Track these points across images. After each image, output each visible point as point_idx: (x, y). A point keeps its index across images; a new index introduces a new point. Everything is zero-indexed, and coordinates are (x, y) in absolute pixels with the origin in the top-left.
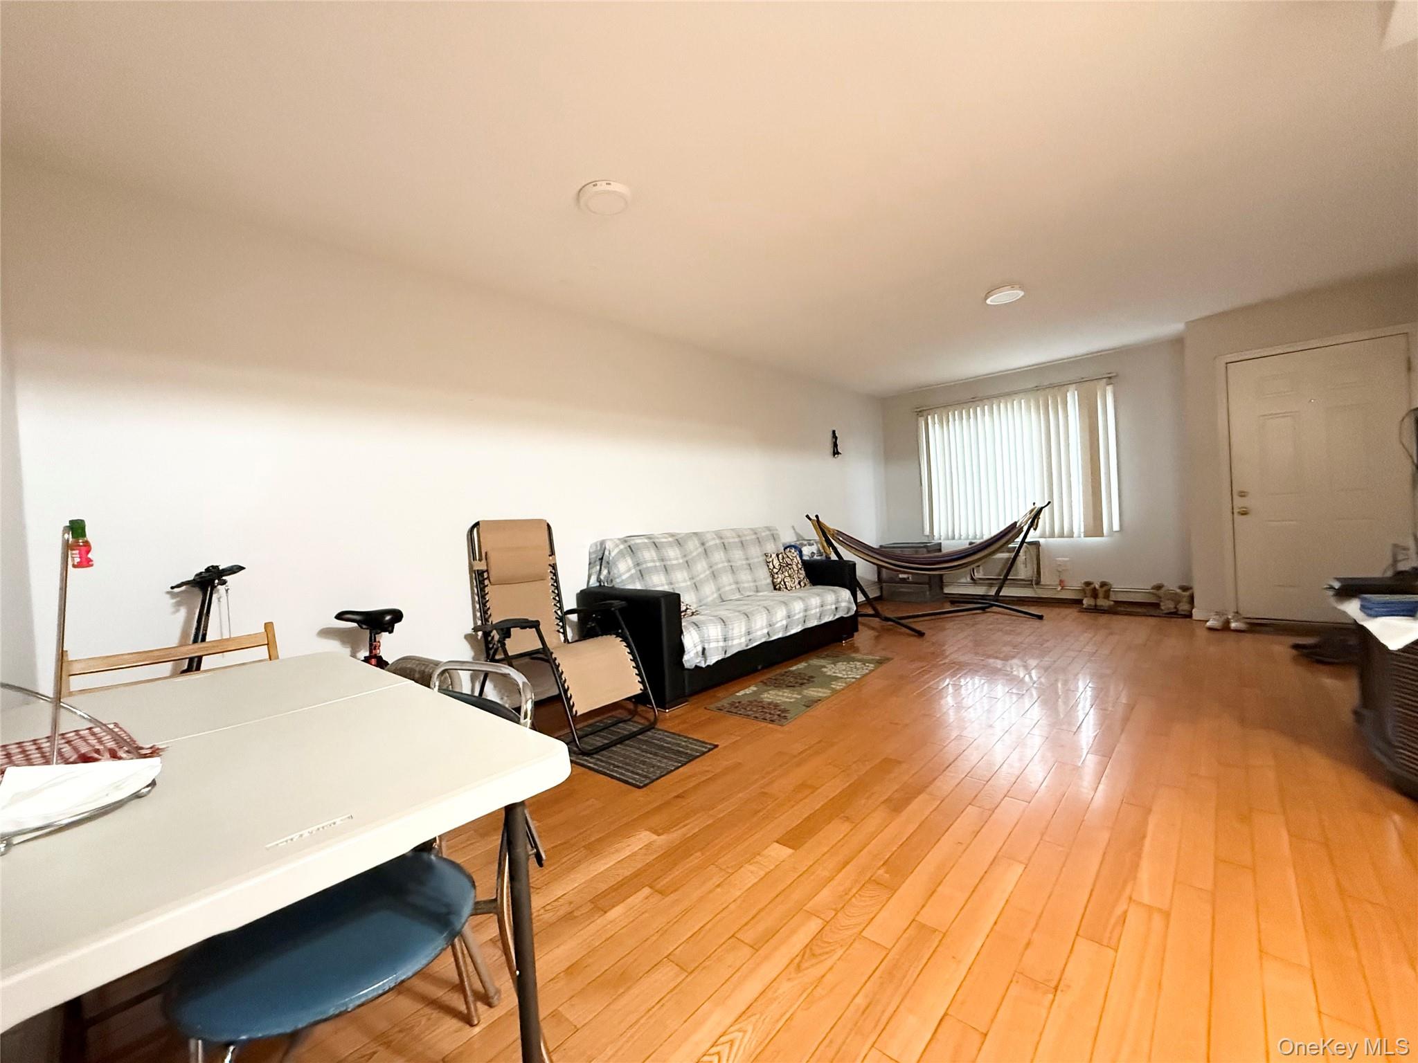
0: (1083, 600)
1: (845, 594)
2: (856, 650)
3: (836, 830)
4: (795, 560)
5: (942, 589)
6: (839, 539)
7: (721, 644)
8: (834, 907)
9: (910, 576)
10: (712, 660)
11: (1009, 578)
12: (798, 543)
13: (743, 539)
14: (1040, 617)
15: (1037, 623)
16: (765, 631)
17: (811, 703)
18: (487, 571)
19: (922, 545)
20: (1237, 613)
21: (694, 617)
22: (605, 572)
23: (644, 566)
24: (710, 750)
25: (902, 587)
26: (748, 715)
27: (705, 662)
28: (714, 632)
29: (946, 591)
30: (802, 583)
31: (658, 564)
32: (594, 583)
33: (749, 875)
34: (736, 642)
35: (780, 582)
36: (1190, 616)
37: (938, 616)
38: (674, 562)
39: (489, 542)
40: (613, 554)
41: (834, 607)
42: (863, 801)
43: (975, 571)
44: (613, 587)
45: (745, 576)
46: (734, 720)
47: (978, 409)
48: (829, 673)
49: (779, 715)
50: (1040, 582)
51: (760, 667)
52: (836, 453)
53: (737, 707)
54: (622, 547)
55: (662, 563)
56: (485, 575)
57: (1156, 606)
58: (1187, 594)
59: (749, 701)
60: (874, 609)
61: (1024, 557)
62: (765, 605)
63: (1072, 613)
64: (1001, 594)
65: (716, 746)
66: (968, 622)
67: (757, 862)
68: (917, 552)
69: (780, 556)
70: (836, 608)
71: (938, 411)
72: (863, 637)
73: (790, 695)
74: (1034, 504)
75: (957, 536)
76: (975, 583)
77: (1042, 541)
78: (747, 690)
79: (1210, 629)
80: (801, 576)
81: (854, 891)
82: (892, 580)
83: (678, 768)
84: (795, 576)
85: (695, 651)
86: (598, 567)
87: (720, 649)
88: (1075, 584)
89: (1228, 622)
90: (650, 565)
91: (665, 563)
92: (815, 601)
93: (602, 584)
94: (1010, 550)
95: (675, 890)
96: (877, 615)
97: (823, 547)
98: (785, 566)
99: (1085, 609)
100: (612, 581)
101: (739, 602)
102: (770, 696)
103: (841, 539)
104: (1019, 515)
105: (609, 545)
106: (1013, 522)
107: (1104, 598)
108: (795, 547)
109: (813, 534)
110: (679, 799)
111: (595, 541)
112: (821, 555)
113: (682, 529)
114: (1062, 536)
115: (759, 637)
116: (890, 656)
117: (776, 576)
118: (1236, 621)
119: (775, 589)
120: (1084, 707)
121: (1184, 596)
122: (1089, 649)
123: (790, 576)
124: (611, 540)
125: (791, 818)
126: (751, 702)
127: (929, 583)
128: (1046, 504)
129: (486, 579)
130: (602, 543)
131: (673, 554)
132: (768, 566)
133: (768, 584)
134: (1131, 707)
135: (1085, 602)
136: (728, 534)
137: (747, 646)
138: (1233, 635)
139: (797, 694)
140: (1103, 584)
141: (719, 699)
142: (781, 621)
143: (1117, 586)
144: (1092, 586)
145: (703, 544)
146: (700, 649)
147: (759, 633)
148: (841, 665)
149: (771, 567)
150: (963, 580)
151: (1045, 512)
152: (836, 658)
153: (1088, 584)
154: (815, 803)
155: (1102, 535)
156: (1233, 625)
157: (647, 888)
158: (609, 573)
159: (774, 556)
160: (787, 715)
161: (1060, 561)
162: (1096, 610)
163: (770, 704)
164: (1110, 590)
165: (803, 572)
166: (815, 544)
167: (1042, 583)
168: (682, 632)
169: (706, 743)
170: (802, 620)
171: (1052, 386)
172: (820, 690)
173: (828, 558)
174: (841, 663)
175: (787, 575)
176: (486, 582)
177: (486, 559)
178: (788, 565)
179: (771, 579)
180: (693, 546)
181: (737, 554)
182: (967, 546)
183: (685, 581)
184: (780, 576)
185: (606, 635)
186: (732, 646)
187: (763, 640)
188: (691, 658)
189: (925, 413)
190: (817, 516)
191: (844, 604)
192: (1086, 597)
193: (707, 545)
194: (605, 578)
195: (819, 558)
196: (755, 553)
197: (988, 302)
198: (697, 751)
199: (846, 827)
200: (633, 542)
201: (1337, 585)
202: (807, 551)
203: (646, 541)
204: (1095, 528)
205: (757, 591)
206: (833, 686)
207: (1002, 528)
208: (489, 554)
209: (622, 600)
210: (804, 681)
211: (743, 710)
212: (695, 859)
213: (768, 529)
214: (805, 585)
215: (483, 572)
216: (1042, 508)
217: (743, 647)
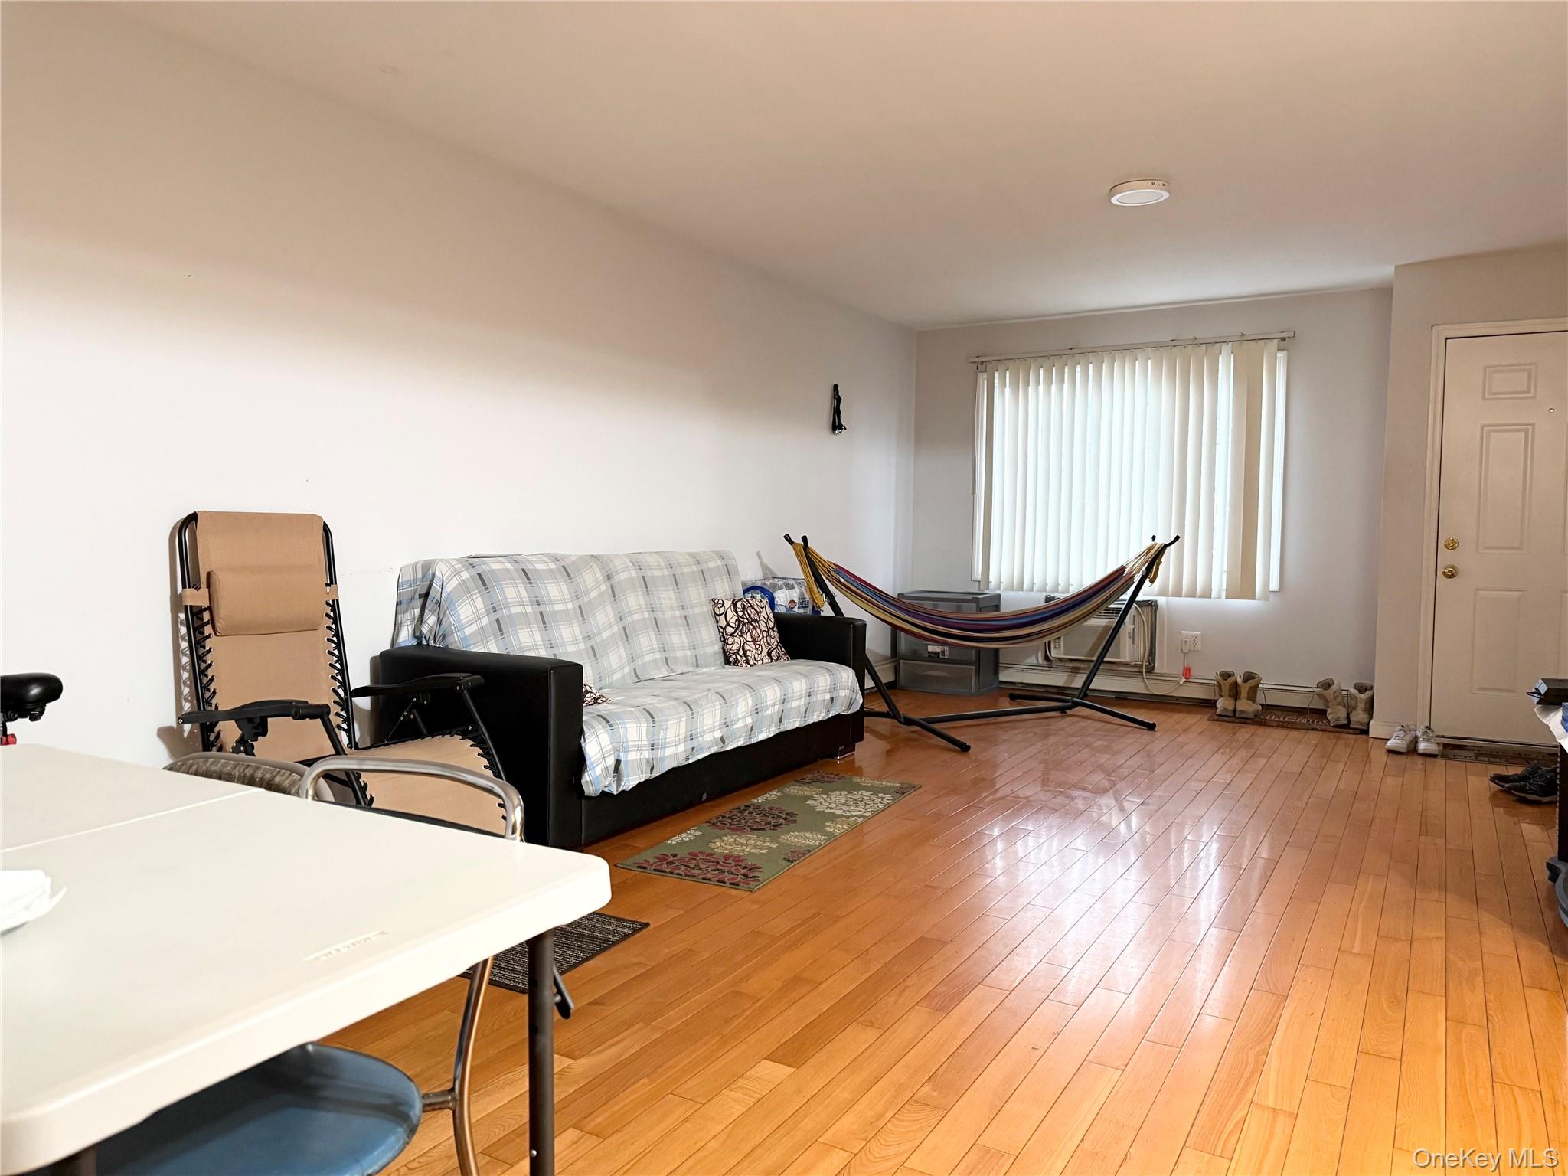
0: (1216, 701)
1: (846, 675)
2: (859, 772)
3: (855, 1040)
4: (764, 613)
5: (996, 670)
6: (839, 582)
7: (646, 754)
8: (863, 1136)
9: (946, 649)
10: (630, 782)
11: (1105, 659)
12: (768, 583)
13: (678, 571)
14: (1151, 727)
15: (1145, 736)
16: (718, 734)
17: (794, 856)
18: (209, 609)
19: (970, 597)
20: (1428, 728)
21: (597, 706)
22: (431, 620)
23: (505, 612)
24: (636, 931)
25: (933, 668)
26: (694, 876)
27: (619, 784)
28: (635, 732)
29: (1004, 677)
30: (773, 654)
31: (529, 609)
32: (406, 638)
33: (733, 1103)
34: (669, 752)
35: (738, 650)
36: (1366, 732)
37: (992, 720)
38: (558, 607)
39: (211, 555)
40: (448, 588)
41: (828, 697)
42: (891, 1000)
43: (1052, 645)
44: (446, 649)
45: (678, 638)
46: (668, 883)
47: (1078, 368)
48: (818, 809)
49: (745, 875)
50: (1153, 668)
51: (704, 797)
52: (837, 426)
53: (672, 863)
54: (465, 575)
55: (538, 609)
56: (206, 616)
57: (1321, 713)
58: (1364, 697)
59: (690, 854)
60: (889, 703)
61: (1132, 627)
62: (719, 690)
63: (1197, 721)
64: (1091, 687)
65: (646, 925)
66: (1038, 730)
67: (741, 1087)
68: (959, 609)
69: (739, 605)
70: (832, 699)
71: (1011, 364)
72: (867, 751)
73: (759, 843)
74: (1154, 538)
75: (1026, 586)
76: (1050, 666)
77: (1161, 601)
78: (684, 835)
79: (1391, 752)
80: (773, 641)
81: (889, 1115)
82: (915, 656)
83: (587, 959)
84: (763, 642)
85: (602, 766)
86: (417, 611)
87: (644, 762)
88: (1207, 673)
89: (1415, 741)
90: (515, 610)
91: (541, 608)
92: (799, 686)
93: (424, 643)
94: (1109, 614)
95: (618, 1131)
96: (892, 714)
97: (811, 592)
98: (746, 623)
99: (1219, 715)
100: (444, 637)
101: (669, 684)
102: (726, 844)
103: (842, 580)
104: (1127, 554)
105: (441, 571)
106: (1118, 566)
107: (1248, 698)
108: (761, 589)
109: (795, 569)
110: (598, 1008)
111: (411, 561)
112: (805, 607)
113: (572, 549)
114: (1192, 594)
115: (708, 745)
116: (915, 782)
117: (731, 640)
118: (1428, 740)
119: (727, 662)
120: (1207, 867)
121: (1362, 699)
122: (1223, 777)
123: (754, 640)
124: (446, 561)
125: (786, 1024)
126: (694, 856)
127: (978, 663)
128: (1173, 538)
129: (207, 623)
130: (427, 566)
131: (556, 592)
132: (717, 622)
133: (715, 654)
134: (1274, 863)
135: (1218, 705)
136: (652, 561)
137: (687, 758)
138: (1420, 761)
139: (771, 842)
140: (1249, 677)
141: (639, 851)
142: (744, 717)
143: (1267, 679)
144: (1231, 680)
145: (609, 577)
146: (611, 762)
147: (708, 738)
148: (839, 795)
149: (723, 623)
150: (1032, 660)
151: (1169, 553)
152: (828, 785)
153: (1226, 675)
154: (818, 1004)
155: (1251, 596)
156: (1422, 746)
157: (571, 1130)
158: (440, 621)
159: (728, 604)
160: (757, 874)
161: (1187, 636)
162: (1235, 718)
163: (727, 857)
164: (1257, 686)
165: (775, 634)
166: (796, 585)
167: (1155, 671)
168: (581, 732)
169: (628, 921)
170: (776, 718)
171: (1195, 342)
172: (808, 835)
173: (816, 611)
174: (838, 793)
175: (749, 639)
176: (208, 630)
177: (208, 586)
178: (752, 621)
179: (721, 644)
180: (591, 580)
181: (667, 598)
182: (1042, 603)
183: (576, 642)
184: (737, 639)
185: (443, 735)
186: (663, 759)
187: (714, 750)
188: (596, 778)
189: (989, 367)
190: (804, 539)
191: (844, 693)
192: (1221, 696)
193: (616, 579)
194: (430, 630)
195: (802, 611)
196: (697, 598)
197: (1114, 200)
198: (613, 933)
199: (869, 1035)
200: (485, 568)
201: (1543, 689)
202: (782, 598)
203: (509, 566)
204: (1243, 584)
205: (697, 666)
206: (828, 829)
207: (1101, 575)
208: (214, 578)
209: (474, 673)
210: (778, 820)
211: (683, 868)
212: (643, 1087)
213: (721, 556)
214: (779, 657)
215: (201, 610)
216: (1166, 546)
217: (681, 761)
